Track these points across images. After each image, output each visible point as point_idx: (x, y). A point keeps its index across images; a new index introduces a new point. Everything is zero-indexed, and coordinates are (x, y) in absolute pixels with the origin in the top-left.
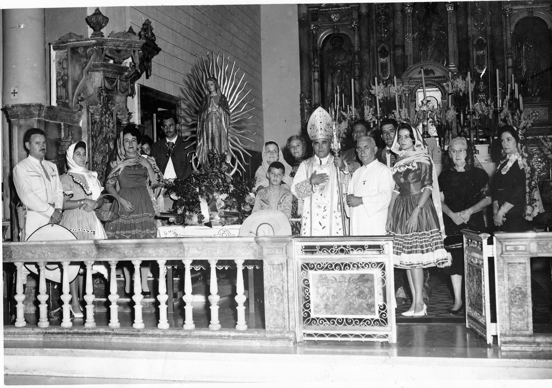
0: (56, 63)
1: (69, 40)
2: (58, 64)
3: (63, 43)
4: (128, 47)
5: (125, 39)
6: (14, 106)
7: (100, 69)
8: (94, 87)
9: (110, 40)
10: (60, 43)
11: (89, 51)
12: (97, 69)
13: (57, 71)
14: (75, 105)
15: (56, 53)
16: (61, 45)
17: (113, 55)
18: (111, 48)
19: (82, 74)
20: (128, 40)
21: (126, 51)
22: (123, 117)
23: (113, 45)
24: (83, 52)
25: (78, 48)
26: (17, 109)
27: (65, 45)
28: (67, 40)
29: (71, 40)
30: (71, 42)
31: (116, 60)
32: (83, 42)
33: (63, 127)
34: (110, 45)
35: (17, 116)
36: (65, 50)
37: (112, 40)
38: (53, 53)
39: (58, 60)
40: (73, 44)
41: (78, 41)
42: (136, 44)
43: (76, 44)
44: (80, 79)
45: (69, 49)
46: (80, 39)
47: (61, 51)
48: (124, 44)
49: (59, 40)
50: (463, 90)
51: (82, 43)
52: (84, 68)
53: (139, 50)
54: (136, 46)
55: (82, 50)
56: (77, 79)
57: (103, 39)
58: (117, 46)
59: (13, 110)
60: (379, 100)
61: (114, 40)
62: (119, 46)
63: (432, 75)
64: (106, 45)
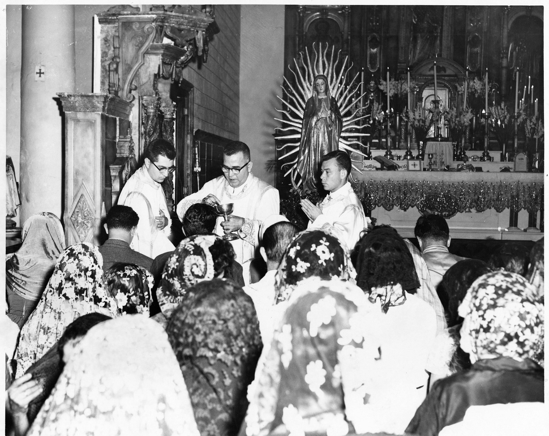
0: (101, 40)
1: (122, 12)
2: (103, 42)
3: (114, 15)
4: (192, 26)
5: (191, 16)
6: (71, 95)
7: (158, 52)
8: (148, 73)
9: (174, 16)
10: (109, 15)
11: (148, 29)
12: (156, 52)
13: (102, 51)
14: (127, 95)
15: (102, 27)
16: (110, 18)
17: (175, 36)
18: (173, 26)
19: (136, 57)
20: (194, 17)
21: (189, 30)
22: (168, 109)
23: (176, 23)
24: (138, 29)
25: (132, 22)
26: (74, 99)
27: (115, 18)
28: (120, 12)
29: (125, 13)
30: (124, 15)
31: (177, 41)
32: (140, 16)
33: (118, 123)
34: (172, 22)
35: (73, 108)
36: (114, 24)
37: (176, 16)
38: (98, 27)
39: (104, 35)
40: (126, 18)
41: (134, 14)
42: (202, 23)
43: (131, 18)
44: (133, 63)
45: (121, 24)
46: (136, 12)
47: (108, 25)
48: (189, 22)
49: (108, 11)
50: (479, 91)
51: (139, 18)
52: (140, 48)
53: (203, 31)
54: (201, 26)
55: (138, 26)
56: (129, 62)
57: (166, 14)
58: (180, 24)
59: (69, 100)
60: (390, 97)
61: (178, 16)
62: (183, 25)
63: (443, 73)
64: (168, 22)
